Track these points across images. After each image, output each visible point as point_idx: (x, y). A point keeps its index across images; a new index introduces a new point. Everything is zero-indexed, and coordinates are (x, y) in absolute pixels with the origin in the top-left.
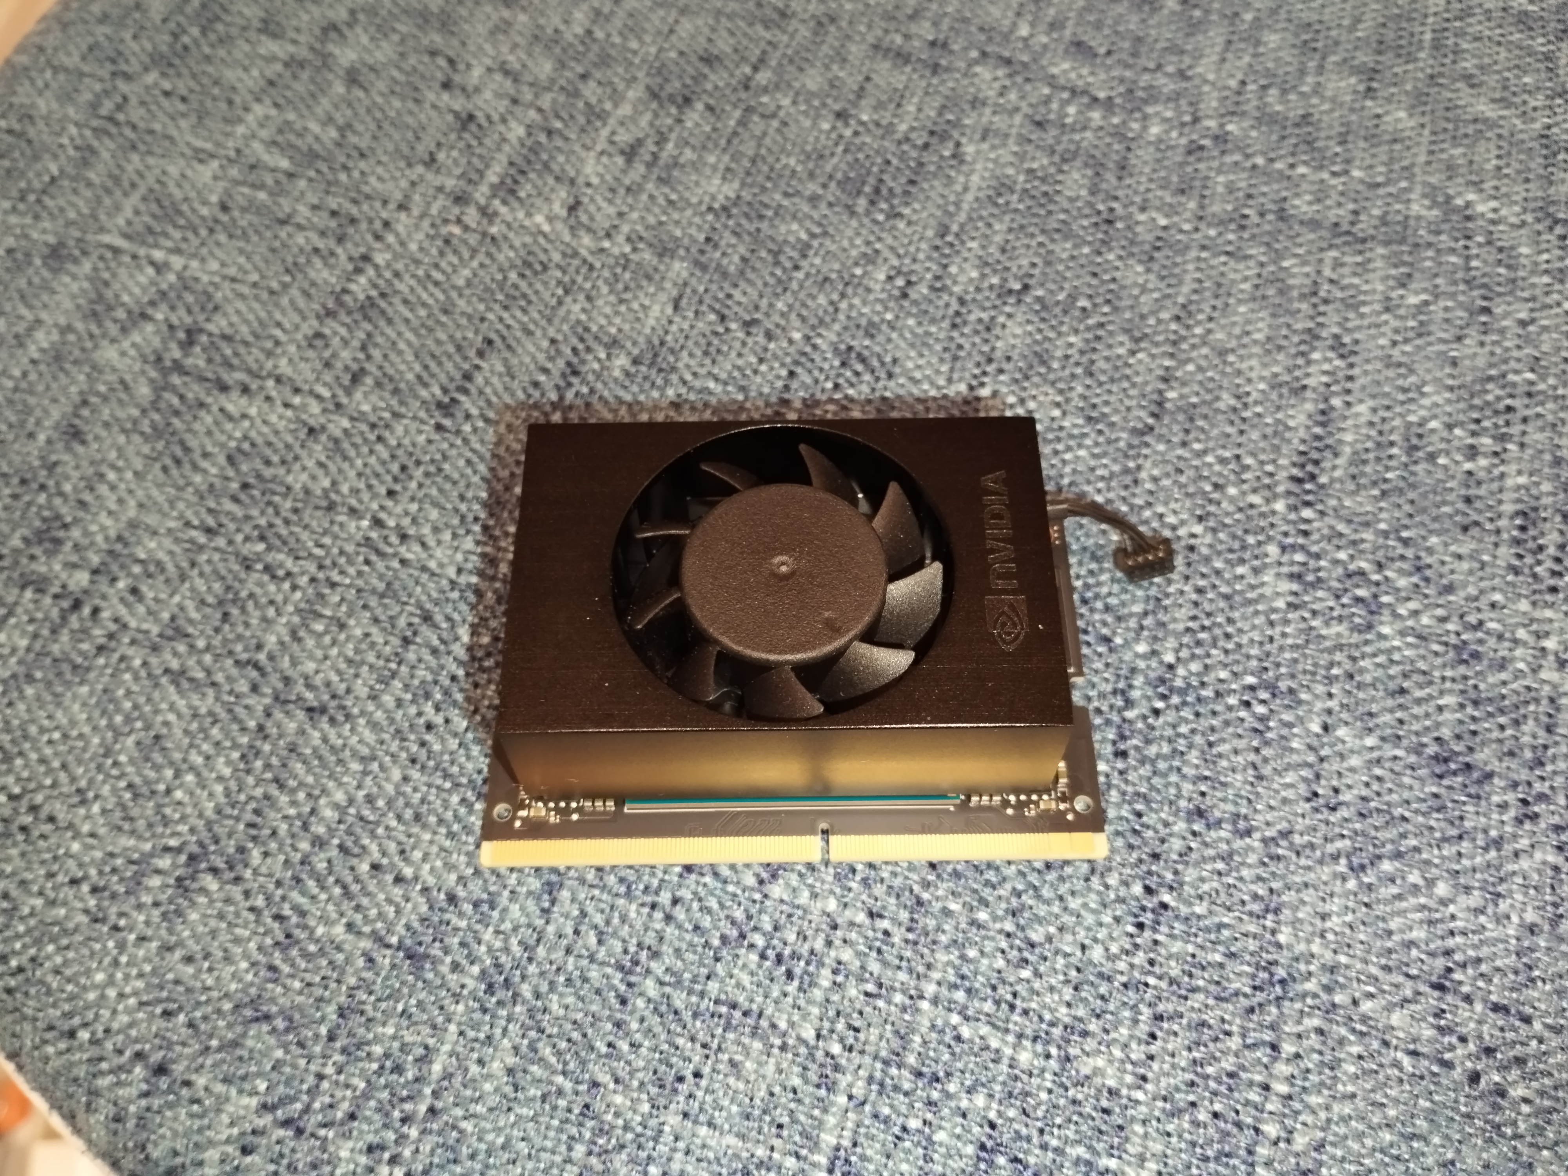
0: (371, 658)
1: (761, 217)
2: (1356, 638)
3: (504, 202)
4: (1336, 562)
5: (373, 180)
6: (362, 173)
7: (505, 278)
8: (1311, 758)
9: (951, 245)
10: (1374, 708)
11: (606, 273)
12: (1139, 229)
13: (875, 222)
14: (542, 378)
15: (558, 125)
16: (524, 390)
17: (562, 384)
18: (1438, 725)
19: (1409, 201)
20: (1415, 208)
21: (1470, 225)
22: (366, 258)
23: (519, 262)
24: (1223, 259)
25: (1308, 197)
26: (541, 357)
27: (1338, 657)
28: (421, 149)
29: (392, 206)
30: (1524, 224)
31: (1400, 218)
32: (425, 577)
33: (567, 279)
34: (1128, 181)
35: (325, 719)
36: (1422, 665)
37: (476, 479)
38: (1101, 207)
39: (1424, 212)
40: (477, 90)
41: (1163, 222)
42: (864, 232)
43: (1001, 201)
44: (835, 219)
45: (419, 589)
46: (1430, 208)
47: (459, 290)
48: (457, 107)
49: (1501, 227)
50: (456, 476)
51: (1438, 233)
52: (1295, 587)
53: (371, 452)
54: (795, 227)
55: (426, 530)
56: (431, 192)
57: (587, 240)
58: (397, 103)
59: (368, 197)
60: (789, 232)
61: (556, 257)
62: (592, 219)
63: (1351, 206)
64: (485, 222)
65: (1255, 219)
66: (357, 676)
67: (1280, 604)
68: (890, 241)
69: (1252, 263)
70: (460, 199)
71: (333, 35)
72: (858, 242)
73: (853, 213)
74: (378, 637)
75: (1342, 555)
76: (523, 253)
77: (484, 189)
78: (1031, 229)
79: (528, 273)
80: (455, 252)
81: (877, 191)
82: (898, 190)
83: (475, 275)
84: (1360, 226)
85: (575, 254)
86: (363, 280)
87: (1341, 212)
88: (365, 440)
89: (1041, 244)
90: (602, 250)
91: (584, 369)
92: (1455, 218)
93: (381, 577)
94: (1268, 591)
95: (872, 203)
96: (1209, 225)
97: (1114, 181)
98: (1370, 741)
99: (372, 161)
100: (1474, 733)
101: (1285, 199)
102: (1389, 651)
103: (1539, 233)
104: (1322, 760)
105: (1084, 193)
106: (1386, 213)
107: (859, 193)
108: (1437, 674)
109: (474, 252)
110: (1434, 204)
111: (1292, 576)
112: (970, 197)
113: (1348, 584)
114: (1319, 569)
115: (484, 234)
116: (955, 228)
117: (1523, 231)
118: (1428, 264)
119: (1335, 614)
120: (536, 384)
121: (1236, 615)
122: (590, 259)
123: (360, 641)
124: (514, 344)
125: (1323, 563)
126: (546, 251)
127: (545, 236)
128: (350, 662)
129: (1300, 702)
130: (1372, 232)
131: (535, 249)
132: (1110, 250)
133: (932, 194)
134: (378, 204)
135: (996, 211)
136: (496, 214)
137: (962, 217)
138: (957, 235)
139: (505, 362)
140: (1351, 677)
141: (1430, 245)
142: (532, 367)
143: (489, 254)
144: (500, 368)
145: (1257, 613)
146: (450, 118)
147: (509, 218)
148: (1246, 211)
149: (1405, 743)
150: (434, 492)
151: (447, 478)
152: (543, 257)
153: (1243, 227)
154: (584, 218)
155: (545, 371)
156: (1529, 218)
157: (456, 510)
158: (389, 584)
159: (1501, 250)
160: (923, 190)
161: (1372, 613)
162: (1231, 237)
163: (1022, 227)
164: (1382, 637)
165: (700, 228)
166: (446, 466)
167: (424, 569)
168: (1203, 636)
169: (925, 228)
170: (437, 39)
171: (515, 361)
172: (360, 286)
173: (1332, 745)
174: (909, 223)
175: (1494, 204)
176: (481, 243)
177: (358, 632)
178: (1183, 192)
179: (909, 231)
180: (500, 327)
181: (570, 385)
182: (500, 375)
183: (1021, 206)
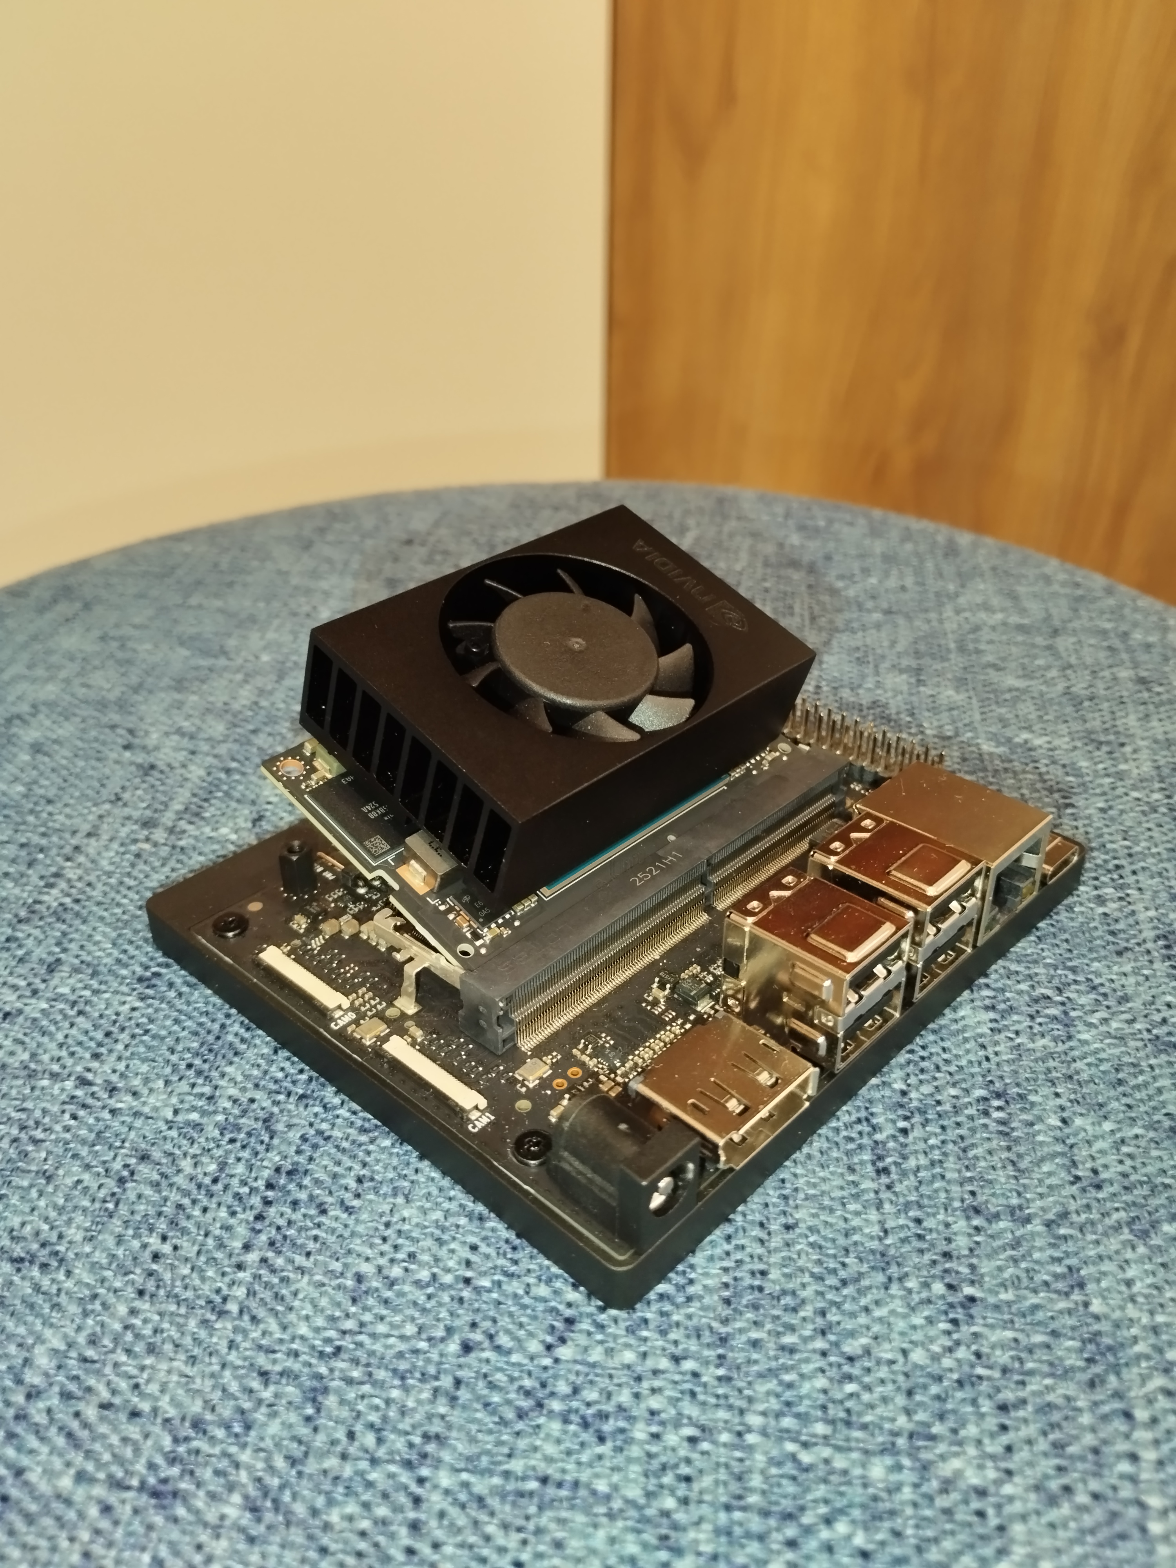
2: (1061, 1047)
4: (1020, 993)
8: (1059, 1148)
15: (234, 765)
22: (57, 875)
28: (105, 793)
40: (157, 748)
48: (139, 760)
52: (992, 1015)
53: (72, 1025)
58: (81, 763)
67: (985, 1030)
71: (17, 722)
75: (1024, 987)
86: (54, 892)
88: (65, 1017)
94: (970, 1022)
98: (1107, 1126)
99: (59, 805)
102: (1096, 1052)
104: (1072, 1147)
111: (987, 1008)
121: (947, 1044)
125: (1008, 995)
129: (1033, 1104)
134: (67, 836)
145: (966, 1040)
146: (133, 768)
149: (1140, 1123)
164: (1085, 1043)
168: (924, 1064)
170: (116, 718)
172: (52, 898)
173: (1076, 1135)
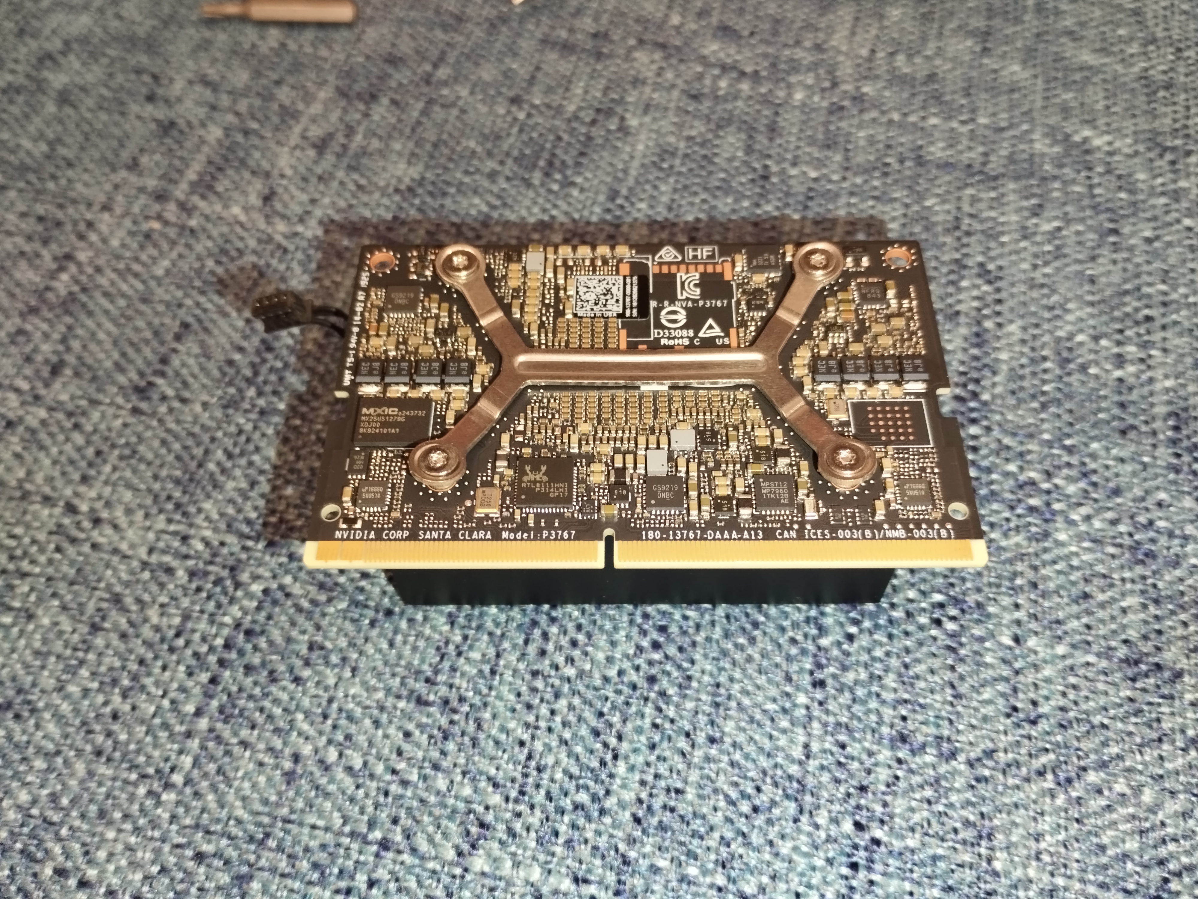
0: (58, 646)
1: (444, 194)
3: (203, 197)
5: (79, 187)
6: (70, 181)
7: (203, 266)
9: (622, 207)
10: (1061, 615)
11: (299, 255)
12: (792, 182)
13: (550, 191)
14: (237, 357)
16: (220, 369)
17: (257, 360)
18: (1124, 627)
19: (1032, 141)
20: (1038, 146)
21: (1088, 158)
23: (216, 250)
24: (871, 203)
25: (941, 145)
26: (236, 337)
27: (1020, 567)
29: (96, 207)
30: (1136, 153)
31: (1025, 156)
32: (116, 559)
33: (262, 263)
34: (779, 141)
35: (10, 715)
36: (1100, 568)
37: (171, 458)
38: (757, 165)
39: (1047, 150)
41: (813, 174)
42: (541, 201)
43: (665, 165)
44: (513, 192)
45: (109, 572)
46: (1051, 146)
47: (159, 281)
49: (1117, 158)
50: (150, 456)
51: (1061, 166)
54: (476, 201)
55: (119, 513)
56: (133, 192)
57: (281, 227)
59: (74, 202)
60: (472, 205)
61: (252, 243)
62: (286, 206)
63: (981, 149)
64: (184, 215)
65: (897, 166)
66: (43, 667)
68: (564, 206)
69: (897, 205)
70: (161, 197)
72: (536, 210)
73: (528, 184)
74: (66, 625)
76: (220, 241)
77: (184, 186)
78: (695, 189)
79: (224, 259)
80: (156, 246)
81: (550, 164)
82: (570, 162)
83: (174, 265)
84: (990, 166)
85: (270, 240)
87: (972, 155)
89: (704, 201)
90: (296, 234)
91: (277, 344)
92: (1074, 152)
93: (72, 563)
95: (547, 174)
96: (856, 174)
97: (765, 141)
100: (1159, 632)
101: (921, 147)
103: (1151, 160)
105: (740, 154)
106: (1012, 153)
107: (534, 166)
108: (1116, 576)
109: (173, 243)
110: (1055, 142)
112: (636, 163)
113: (1020, 495)
114: (992, 482)
115: (183, 227)
116: (624, 192)
117: (1137, 160)
118: (1055, 194)
119: (1012, 525)
120: (231, 363)
122: (284, 243)
123: (50, 630)
124: (210, 326)
126: (242, 239)
127: (242, 225)
128: (37, 653)
130: (1002, 170)
131: (233, 238)
132: (768, 202)
133: (602, 164)
135: (661, 175)
136: (195, 208)
137: (631, 182)
138: (627, 198)
139: (202, 344)
140: (1035, 585)
141: (1055, 178)
142: (228, 347)
143: (188, 246)
144: (196, 350)
147: (208, 211)
148: (888, 160)
150: (128, 474)
151: (141, 460)
152: (240, 245)
153: (886, 174)
154: (278, 206)
155: (241, 349)
156: (1141, 148)
157: (149, 490)
158: (79, 570)
159: (1120, 177)
160: (592, 160)
161: (1046, 521)
162: (876, 183)
163: (686, 187)
165: (387, 208)
166: (142, 448)
167: (115, 551)
169: (597, 193)
171: (211, 342)
174: (582, 190)
175: (1107, 138)
176: (180, 235)
177: (46, 621)
178: (828, 147)
179: (582, 197)
180: (198, 312)
181: (264, 361)
182: (196, 356)
183: (684, 169)
